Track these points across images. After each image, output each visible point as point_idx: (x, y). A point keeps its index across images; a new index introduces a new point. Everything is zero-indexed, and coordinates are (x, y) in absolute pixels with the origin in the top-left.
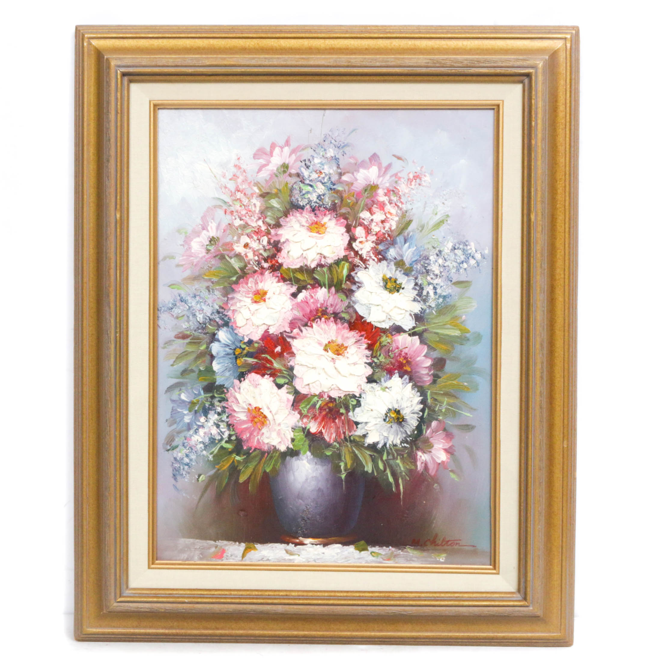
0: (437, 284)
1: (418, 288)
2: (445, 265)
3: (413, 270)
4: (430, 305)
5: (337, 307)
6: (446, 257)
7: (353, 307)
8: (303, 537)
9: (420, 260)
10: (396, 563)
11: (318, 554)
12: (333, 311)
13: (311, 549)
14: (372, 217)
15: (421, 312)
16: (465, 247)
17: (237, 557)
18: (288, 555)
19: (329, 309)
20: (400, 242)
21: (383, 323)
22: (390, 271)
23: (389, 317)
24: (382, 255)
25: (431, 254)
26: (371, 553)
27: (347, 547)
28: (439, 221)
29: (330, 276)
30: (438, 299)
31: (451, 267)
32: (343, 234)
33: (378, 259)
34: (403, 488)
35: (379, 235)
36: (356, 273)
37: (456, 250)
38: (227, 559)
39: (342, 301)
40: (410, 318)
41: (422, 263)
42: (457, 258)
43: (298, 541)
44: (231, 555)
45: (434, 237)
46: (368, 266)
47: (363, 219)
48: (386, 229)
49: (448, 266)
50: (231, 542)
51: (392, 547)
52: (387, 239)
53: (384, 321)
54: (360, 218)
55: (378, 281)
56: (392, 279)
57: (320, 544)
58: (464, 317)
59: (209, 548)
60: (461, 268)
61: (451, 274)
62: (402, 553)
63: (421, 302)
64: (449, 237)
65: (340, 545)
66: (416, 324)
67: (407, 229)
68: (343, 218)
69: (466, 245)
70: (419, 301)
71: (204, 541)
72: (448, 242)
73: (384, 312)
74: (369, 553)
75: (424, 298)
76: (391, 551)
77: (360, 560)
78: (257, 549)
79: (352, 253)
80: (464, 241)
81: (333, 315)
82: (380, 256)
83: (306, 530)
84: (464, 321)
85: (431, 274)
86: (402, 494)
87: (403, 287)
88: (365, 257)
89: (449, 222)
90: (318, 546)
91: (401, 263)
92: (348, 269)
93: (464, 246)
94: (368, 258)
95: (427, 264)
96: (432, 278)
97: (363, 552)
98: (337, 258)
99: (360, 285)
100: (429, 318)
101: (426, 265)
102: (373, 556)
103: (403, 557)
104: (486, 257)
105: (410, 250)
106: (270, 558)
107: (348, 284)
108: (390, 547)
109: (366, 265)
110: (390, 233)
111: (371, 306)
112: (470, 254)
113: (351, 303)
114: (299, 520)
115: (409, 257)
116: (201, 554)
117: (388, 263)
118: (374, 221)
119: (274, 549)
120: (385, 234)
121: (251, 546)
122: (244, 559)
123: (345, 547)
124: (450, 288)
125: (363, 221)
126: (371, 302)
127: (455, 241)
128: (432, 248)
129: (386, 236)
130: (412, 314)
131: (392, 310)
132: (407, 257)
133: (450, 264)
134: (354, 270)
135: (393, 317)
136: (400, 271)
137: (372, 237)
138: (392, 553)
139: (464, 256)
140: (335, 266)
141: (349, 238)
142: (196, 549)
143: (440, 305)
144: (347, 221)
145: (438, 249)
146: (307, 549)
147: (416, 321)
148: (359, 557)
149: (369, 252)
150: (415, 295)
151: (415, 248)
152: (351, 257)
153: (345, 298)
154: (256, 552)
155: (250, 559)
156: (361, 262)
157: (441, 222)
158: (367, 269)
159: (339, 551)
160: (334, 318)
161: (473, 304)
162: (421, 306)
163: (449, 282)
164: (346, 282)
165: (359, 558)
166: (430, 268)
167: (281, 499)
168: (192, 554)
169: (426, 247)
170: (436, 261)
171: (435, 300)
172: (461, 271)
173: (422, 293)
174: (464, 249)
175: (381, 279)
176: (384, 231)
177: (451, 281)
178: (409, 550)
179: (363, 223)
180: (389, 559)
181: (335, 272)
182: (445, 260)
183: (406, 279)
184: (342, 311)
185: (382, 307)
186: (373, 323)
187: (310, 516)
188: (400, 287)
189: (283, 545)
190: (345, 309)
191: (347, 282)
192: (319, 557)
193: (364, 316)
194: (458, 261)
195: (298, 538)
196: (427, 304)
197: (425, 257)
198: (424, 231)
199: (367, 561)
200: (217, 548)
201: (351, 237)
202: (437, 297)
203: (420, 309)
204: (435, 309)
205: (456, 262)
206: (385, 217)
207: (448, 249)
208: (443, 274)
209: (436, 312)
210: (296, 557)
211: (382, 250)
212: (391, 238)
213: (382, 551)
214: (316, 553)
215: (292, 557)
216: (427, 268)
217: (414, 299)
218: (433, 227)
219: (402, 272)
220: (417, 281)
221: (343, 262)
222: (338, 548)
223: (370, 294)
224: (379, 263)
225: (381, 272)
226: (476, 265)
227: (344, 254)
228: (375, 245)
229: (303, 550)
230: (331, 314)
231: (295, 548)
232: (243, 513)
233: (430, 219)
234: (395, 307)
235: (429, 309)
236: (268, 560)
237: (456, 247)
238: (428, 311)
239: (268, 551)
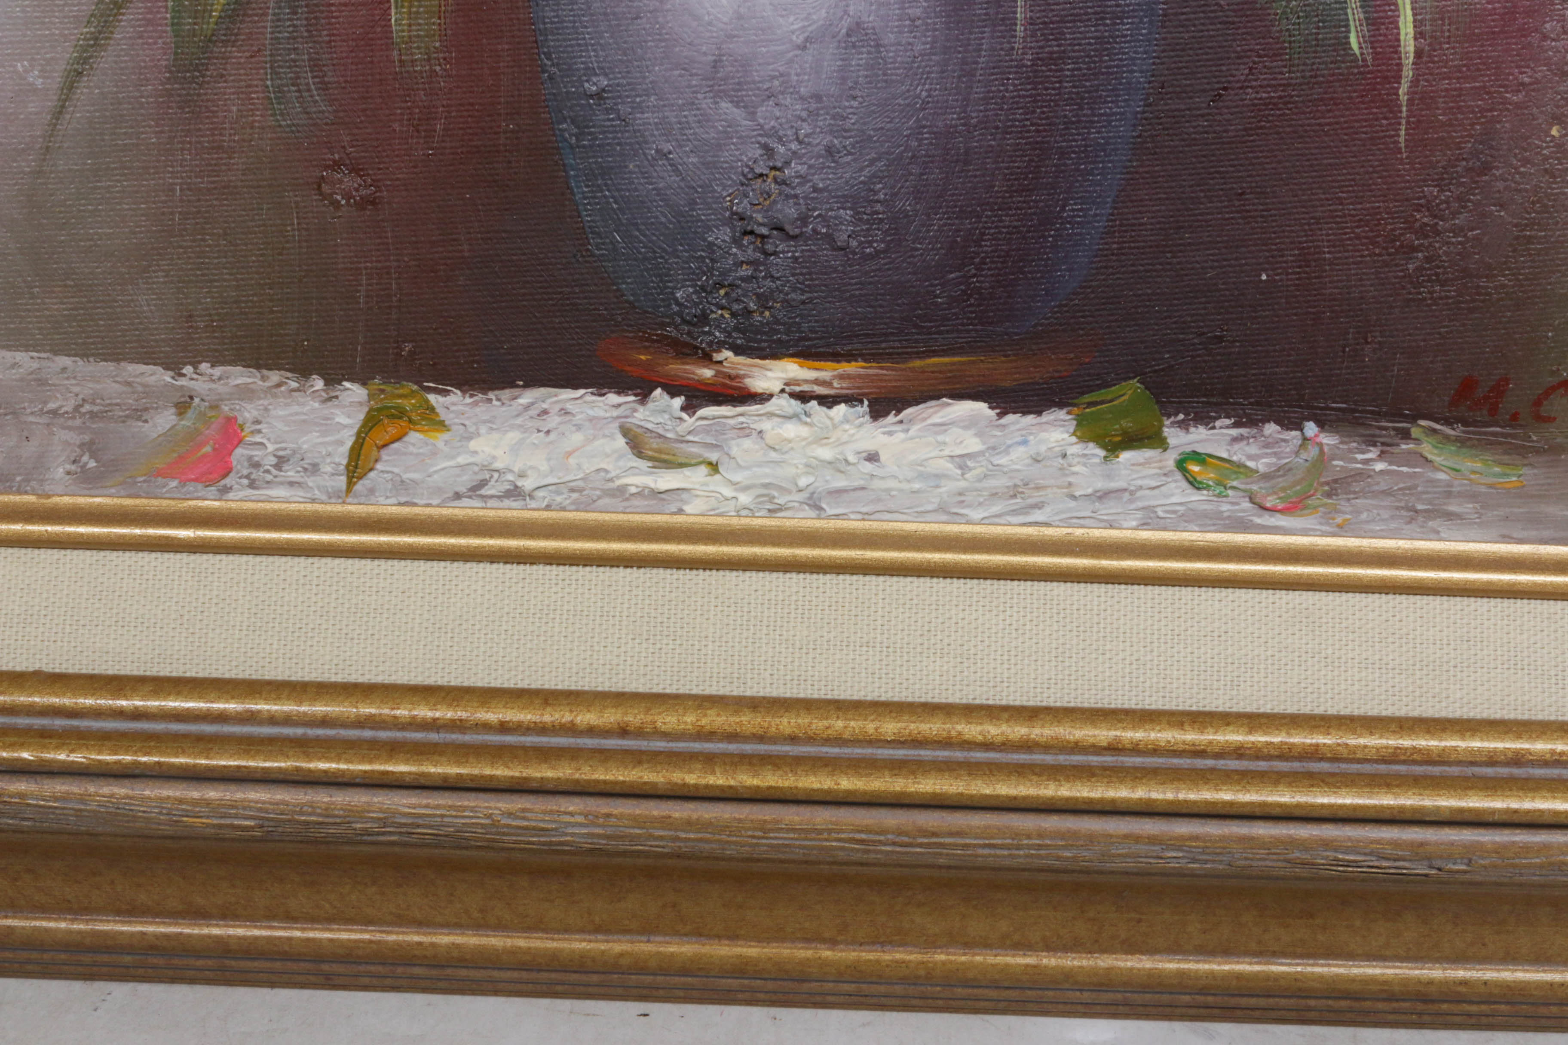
8: (738, 351)
10: (1342, 530)
11: (838, 465)
13: (791, 430)
17: (314, 469)
18: (644, 464)
26: (1181, 465)
27: (1030, 419)
34: (1419, 35)
38: (252, 485)
43: (707, 373)
44: (281, 462)
50: (275, 377)
51: (1321, 424)
57: (850, 400)
59: (139, 414)
62: (1380, 466)
65: (980, 408)
71: (111, 366)
74: (1170, 459)
76: (1312, 452)
77: (1107, 509)
78: (442, 426)
83: (763, 301)
86: (1408, 73)
90: (842, 408)
97: (1126, 456)
102: (1194, 483)
103: (1387, 493)
106: (527, 484)
108: (1311, 428)
114: (722, 235)
116: (90, 448)
119: (553, 421)
121: (408, 404)
122: (359, 487)
123: (1010, 418)
138: (1322, 460)
142: (54, 413)
146: (766, 425)
148: (1101, 484)
154: (440, 440)
155: (401, 485)
159: (973, 444)
165: (1103, 496)
167: (599, 95)
168: (30, 449)
178: (1427, 448)
180: (1291, 508)
187: (789, 211)
189: (613, 398)
192: (840, 482)
195: (707, 358)
199: (1149, 509)
200: (190, 414)
210: (695, 478)
213: (1253, 449)
214: (825, 453)
215: (667, 480)
222: (970, 423)
229: (744, 431)
231: (690, 421)
232: (350, 182)
236: (515, 492)
239: (514, 436)
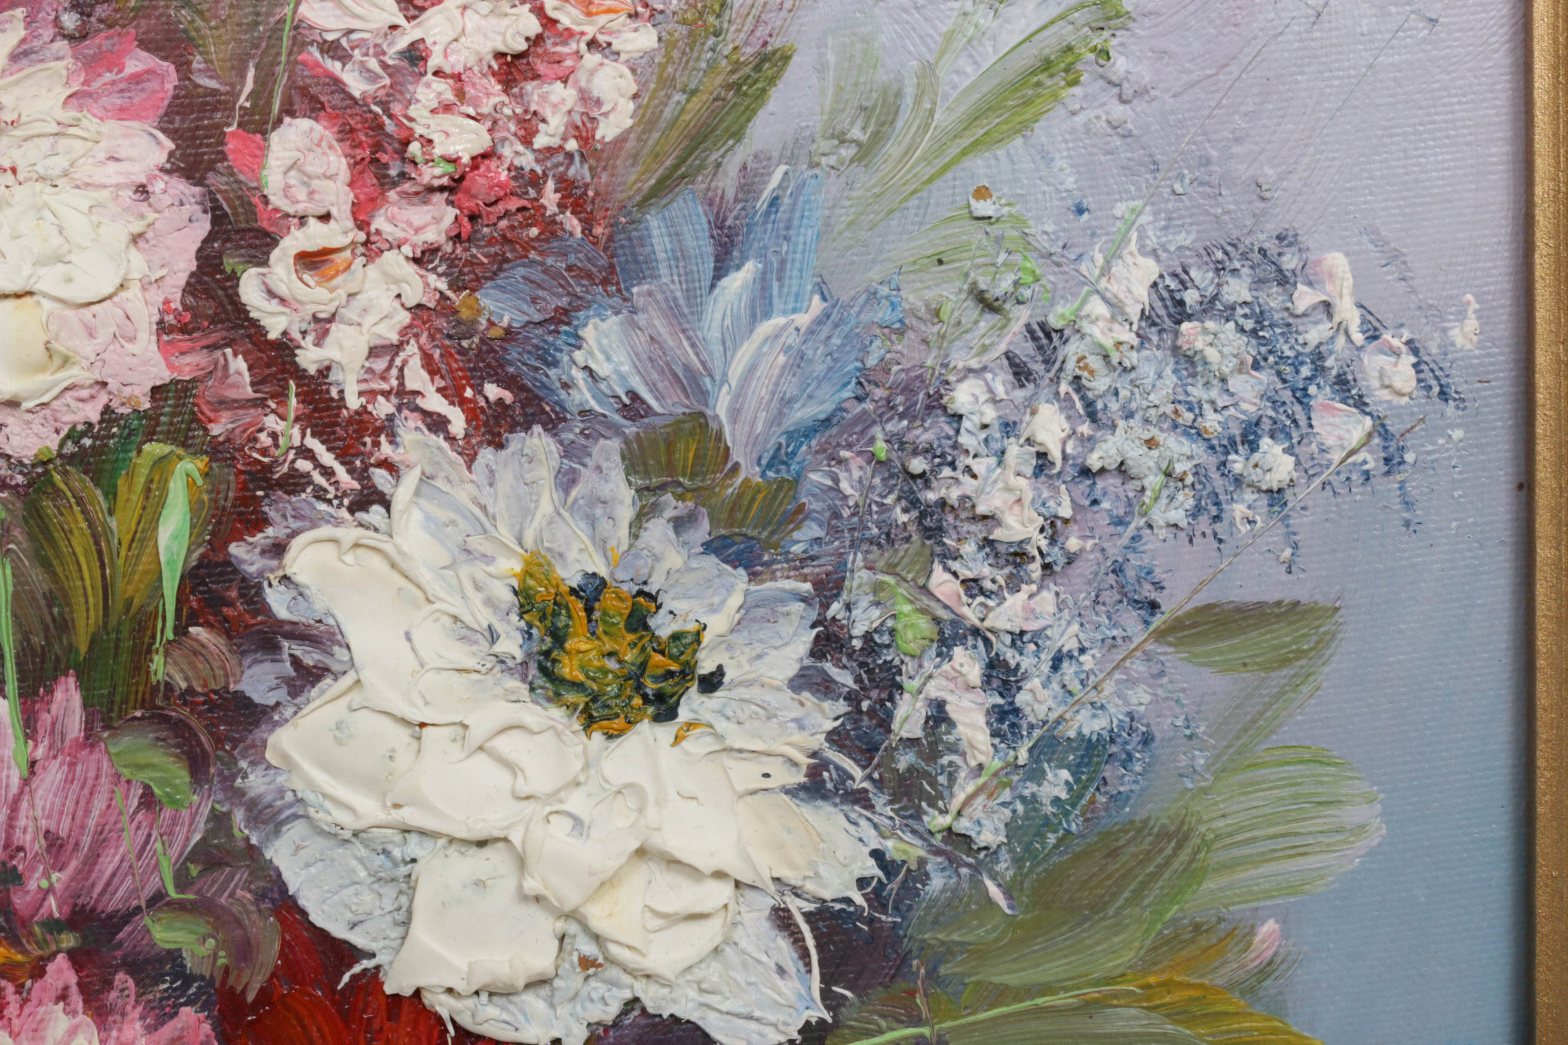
0: (1018, 638)
1: (845, 679)
2: (1094, 461)
3: (799, 515)
4: (963, 826)
5: (109, 863)
6: (1100, 384)
7: (253, 853)
9: (866, 422)
12: (73, 894)
14: (410, 34)
15: (877, 898)
16: (1273, 299)
19: (35, 882)
20: (679, 255)
21: (534, 1002)
22: (592, 521)
23: (589, 949)
24: (509, 382)
25: (960, 359)
28: (1029, 56)
29: (37, 577)
30: (1035, 774)
31: (1154, 481)
32: (142, 190)
33: (472, 413)
35: (478, 181)
36: (278, 549)
37: (1185, 326)
39: (148, 800)
40: (783, 945)
41: (881, 448)
42: (1197, 392)
45: (983, 208)
46: (380, 478)
47: (332, 49)
48: (540, 142)
49: (1122, 469)
52: (551, 228)
53: (538, 983)
54: (299, 43)
55: (484, 617)
56: (608, 600)
58: (1269, 927)
60: (1238, 481)
61: (1150, 543)
63: (880, 801)
64: (1120, 209)
66: (827, 996)
67: (738, 135)
68: (145, 45)
69: (1284, 280)
70: (860, 799)
72: (1113, 256)
73: (538, 899)
75: (905, 760)
79: (239, 364)
80: (1264, 238)
81: (69, 940)
82: (493, 391)
84: (1266, 970)
85: (969, 548)
87: (706, 666)
88: (354, 402)
89: (1120, 64)
91: (686, 452)
92: (195, 507)
93: (1259, 283)
94: (383, 408)
95: (928, 451)
96: (973, 586)
98: (92, 413)
99: (310, 657)
100: (949, 951)
101: (918, 465)
104: (1457, 382)
105: (765, 328)
107: (198, 651)
109: (362, 475)
110: (578, 171)
111: (414, 847)
112: (1318, 357)
113: (239, 816)
115: (760, 388)
117: (568, 451)
118: (434, 62)
120: (536, 181)
124: (1138, 667)
125: (335, 67)
126: (411, 816)
127: (1184, 239)
128: (972, 311)
129: (550, 198)
130: (797, 906)
131: (608, 884)
132: (739, 396)
133: (1135, 454)
134: (260, 523)
135: (615, 950)
136: (679, 524)
137: (419, 214)
139: (1265, 377)
140: (80, 480)
141: (203, 226)
143: (1047, 824)
144: (183, 67)
145: (1021, 316)
147: (827, 979)
149: (398, 348)
150: (818, 742)
151: (817, 305)
152: (224, 404)
153: (181, 775)
156: (314, 444)
157: (1047, 65)
158: (377, 510)
160: (76, 958)
161: (1351, 815)
162: (875, 844)
163: (1131, 620)
164: (181, 630)
166: (954, 495)
169: (911, 298)
170: (1009, 428)
171: (1000, 780)
172: (1239, 510)
173: (885, 723)
174: (1260, 318)
175: (507, 597)
176: (527, 161)
177: (1154, 606)
179: (337, 84)
181: (81, 543)
182: (1092, 415)
183: (736, 600)
184: (157, 899)
185: (521, 863)
186: (443, 1006)
188: (687, 672)
190: (182, 880)
191: (192, 629)
193: (358, 939)
194: (1211, 421)
196: (936, 821)
197: (908, 390)
198: (892, 149)
201: (218, 218)
202: (1023, 756)
203: (872, 869)
204: (1003, 865)
205: (1195, 433)
206: (533, 26)
207: (1115, 306)
208: (1073, 544)
209: (1008, 893)
211: (509, 333)
212: (588, 224)
216: (931, 496)
217: (814, 772)
218: (974, 118)
219: (702, 531)
220: (835, 609)
221: (154, 449)
223: (403, 734)
224: (486, 455)
225: (505, 534)
226: (1371, 460)
227: (162, 375)
228: (442, 285)
230: (53, 926)
233: (950, 37)
234: (641, 853)
235: (953, 862)
237: (1191, 297)
238: (937, 883)
